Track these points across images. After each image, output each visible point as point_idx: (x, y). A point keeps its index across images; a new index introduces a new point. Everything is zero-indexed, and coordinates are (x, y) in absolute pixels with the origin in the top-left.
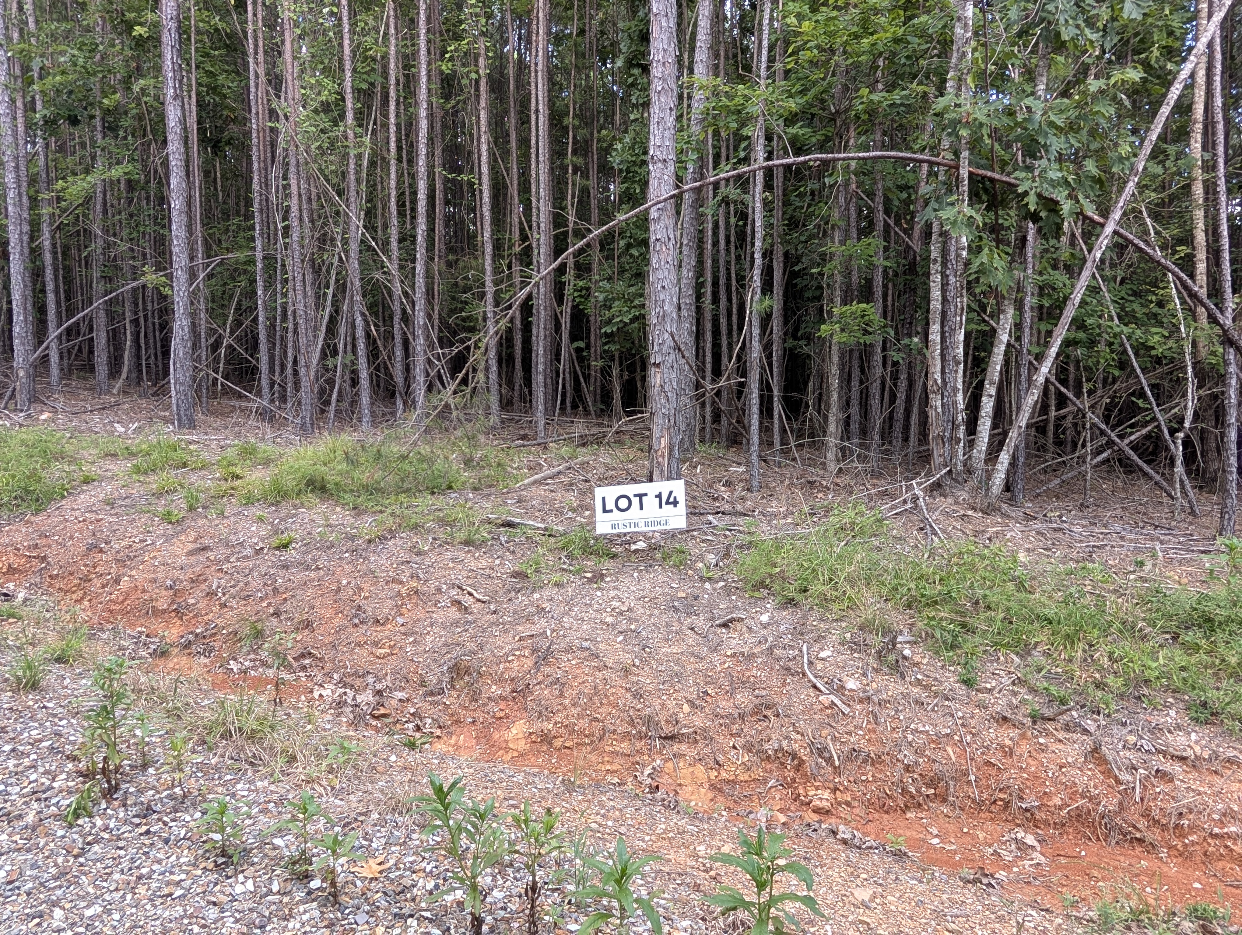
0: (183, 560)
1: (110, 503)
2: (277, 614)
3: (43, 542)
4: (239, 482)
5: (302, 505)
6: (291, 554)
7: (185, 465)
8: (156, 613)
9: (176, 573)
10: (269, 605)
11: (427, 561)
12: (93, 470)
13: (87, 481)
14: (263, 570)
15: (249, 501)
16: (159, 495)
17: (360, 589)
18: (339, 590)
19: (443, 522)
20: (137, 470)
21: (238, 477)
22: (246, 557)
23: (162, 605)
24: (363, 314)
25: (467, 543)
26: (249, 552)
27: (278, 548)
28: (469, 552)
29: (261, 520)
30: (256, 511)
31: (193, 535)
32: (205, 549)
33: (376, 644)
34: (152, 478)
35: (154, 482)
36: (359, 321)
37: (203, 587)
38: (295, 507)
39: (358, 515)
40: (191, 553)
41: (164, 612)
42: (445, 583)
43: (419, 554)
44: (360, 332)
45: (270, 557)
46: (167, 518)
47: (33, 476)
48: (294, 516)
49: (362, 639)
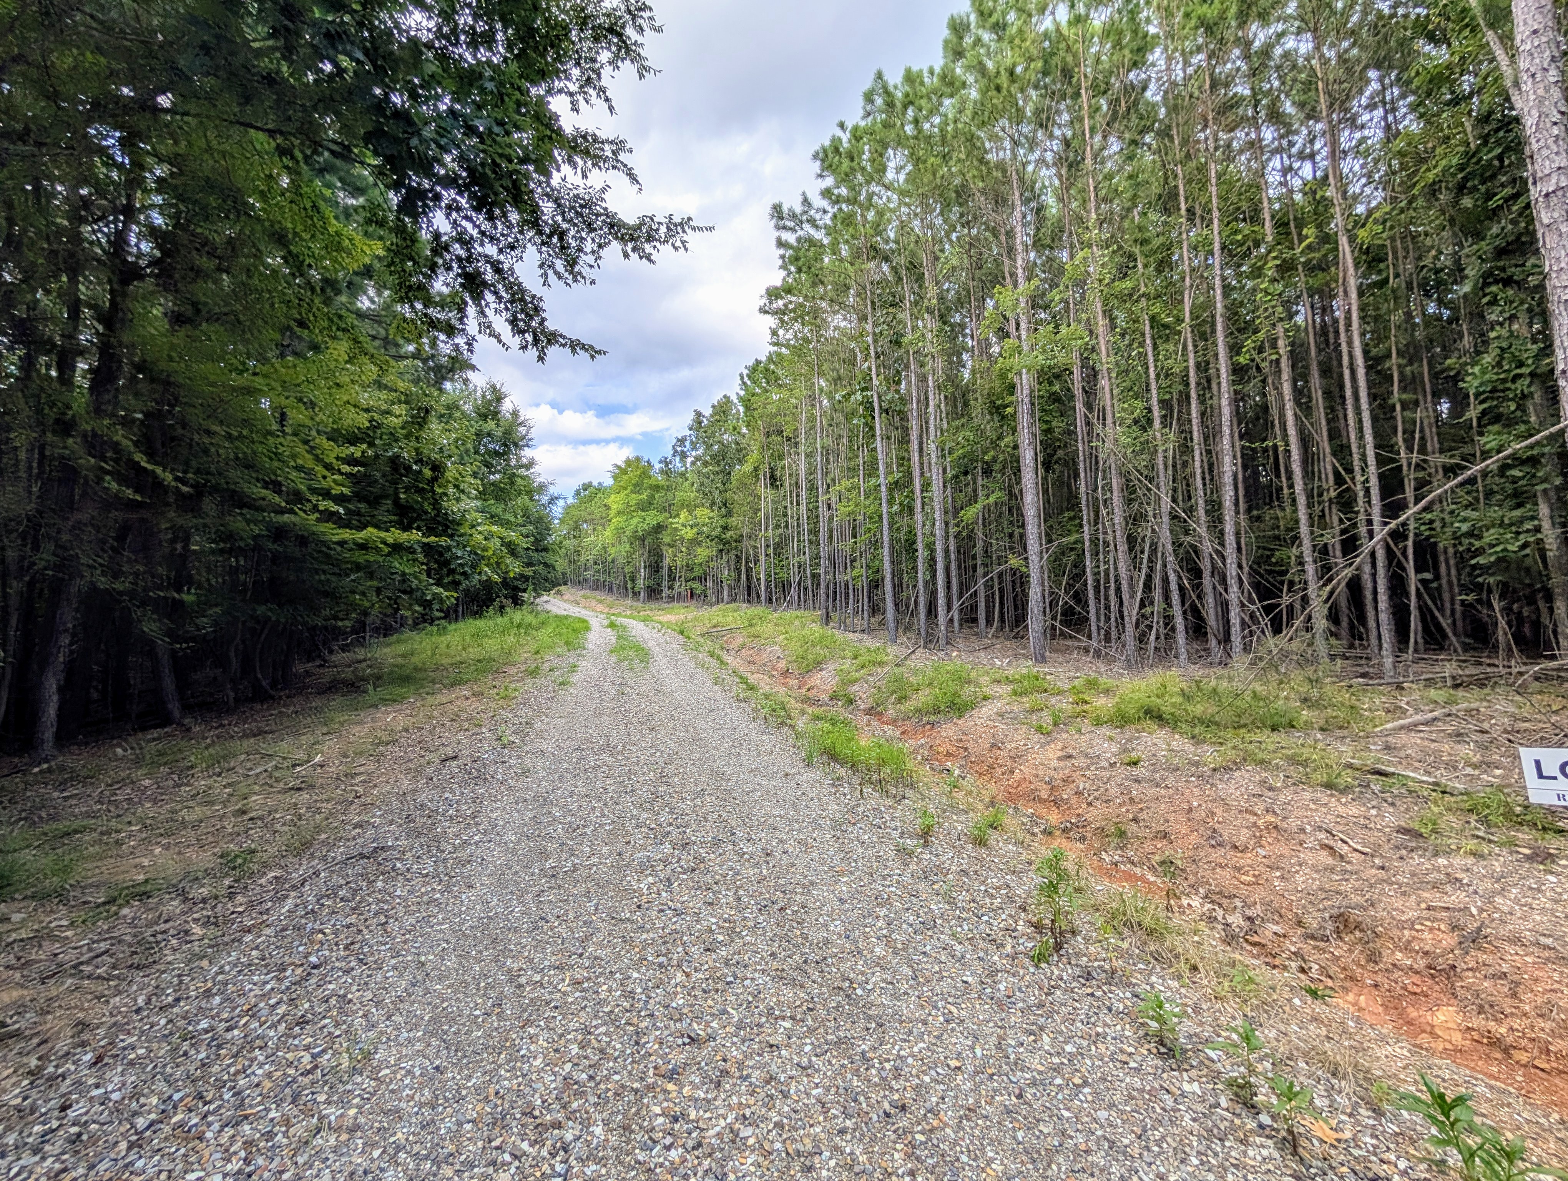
0: (1055, 763)
1: (1001, 715)
2: (1135, 820)
3: (964, 738)
4: (1086, 707)
5: (1144, 730)
6: (1141, 771)
7: (1046, 691)
8: (1041, 801)
9: (1052, 773)
10: (1128, 811)
11: (1282, 797)
12: (988, 691)
13: (985, 698)
14: (1119, 781)
15: (1098, 723)
16: (1032, 711)
17: (1213, 814)
18: (1190, 810)
19: (1293, 760)
20: (1015, 693)
21: (1086, 702)
22: (1102, 768)
23: (1044, 795)
24: (1175, 571)
25: (1329, 786)
26: (1104, 764)
27: (1129, 764)
28: (1332, 795)
29: (1111, 739)
30: (1105, 731)
31: (1060, 745)
32: (1070, 757)
33: (1238, 869)
34: (1025, 699)
35: (1027, 702)
36: (1172, 577)
37: (1072, 786)
38: (1137, 731)
39: (1198, 743)
40: (1060, 759)
41: (1045, 800)
42: (1309, 824)
43: (1270, 789)
44: (1174, 586)
45: (1123, 771)
46: (1040, 729)
47: (956, 694)
48: (1137, 738)
49: (1224, 862)
